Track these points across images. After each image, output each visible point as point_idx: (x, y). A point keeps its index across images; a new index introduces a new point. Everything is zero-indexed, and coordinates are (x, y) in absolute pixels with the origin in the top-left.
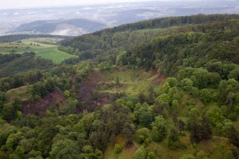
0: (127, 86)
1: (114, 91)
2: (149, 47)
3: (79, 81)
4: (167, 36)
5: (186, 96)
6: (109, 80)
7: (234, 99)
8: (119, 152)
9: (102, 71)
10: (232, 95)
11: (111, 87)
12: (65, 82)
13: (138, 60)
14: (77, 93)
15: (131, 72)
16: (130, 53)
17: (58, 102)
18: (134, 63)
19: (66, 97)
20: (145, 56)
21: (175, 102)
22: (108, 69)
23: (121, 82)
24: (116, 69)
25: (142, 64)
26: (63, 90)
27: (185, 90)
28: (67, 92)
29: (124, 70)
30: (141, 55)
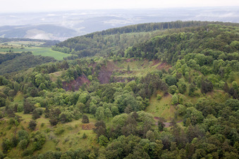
0: (136, 72)
1: (126, 76)
2: (151, 44)
3: (99, 68)
4: (165, 35)
5: (192, 70)
6: (121, 68)
7: (223, 71)
8: (159, 99)
9: (115, 61)
10: (222, 68)
11: (123, 73)
12: (87, 69)
13: (143, 53)
14: (98, 77)
15: (136, 62)
16: (135, 49)
17: (85, 83)
18: (139, 55)
19: (90, 80)
20: (148, 50)
21: (186, 73)
22: (119, 60)
23: (131, 70)
24: (125, 60)
25: (145, 56)
26: (87, 75)
27: (191, 67)
28: (90, 77)
29: (131, 61)
30: (144, 50)
